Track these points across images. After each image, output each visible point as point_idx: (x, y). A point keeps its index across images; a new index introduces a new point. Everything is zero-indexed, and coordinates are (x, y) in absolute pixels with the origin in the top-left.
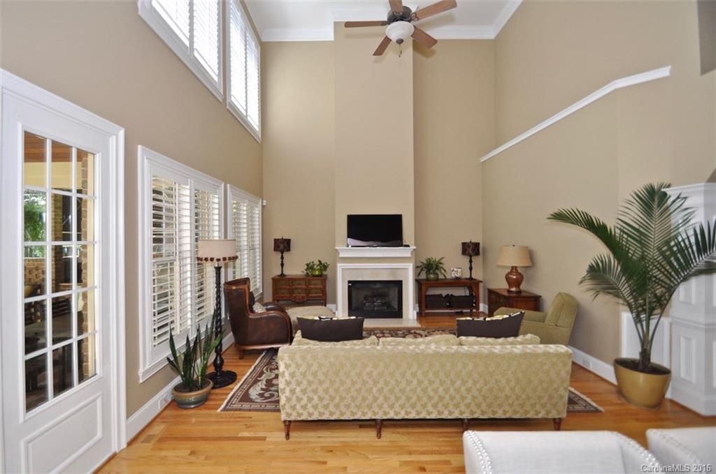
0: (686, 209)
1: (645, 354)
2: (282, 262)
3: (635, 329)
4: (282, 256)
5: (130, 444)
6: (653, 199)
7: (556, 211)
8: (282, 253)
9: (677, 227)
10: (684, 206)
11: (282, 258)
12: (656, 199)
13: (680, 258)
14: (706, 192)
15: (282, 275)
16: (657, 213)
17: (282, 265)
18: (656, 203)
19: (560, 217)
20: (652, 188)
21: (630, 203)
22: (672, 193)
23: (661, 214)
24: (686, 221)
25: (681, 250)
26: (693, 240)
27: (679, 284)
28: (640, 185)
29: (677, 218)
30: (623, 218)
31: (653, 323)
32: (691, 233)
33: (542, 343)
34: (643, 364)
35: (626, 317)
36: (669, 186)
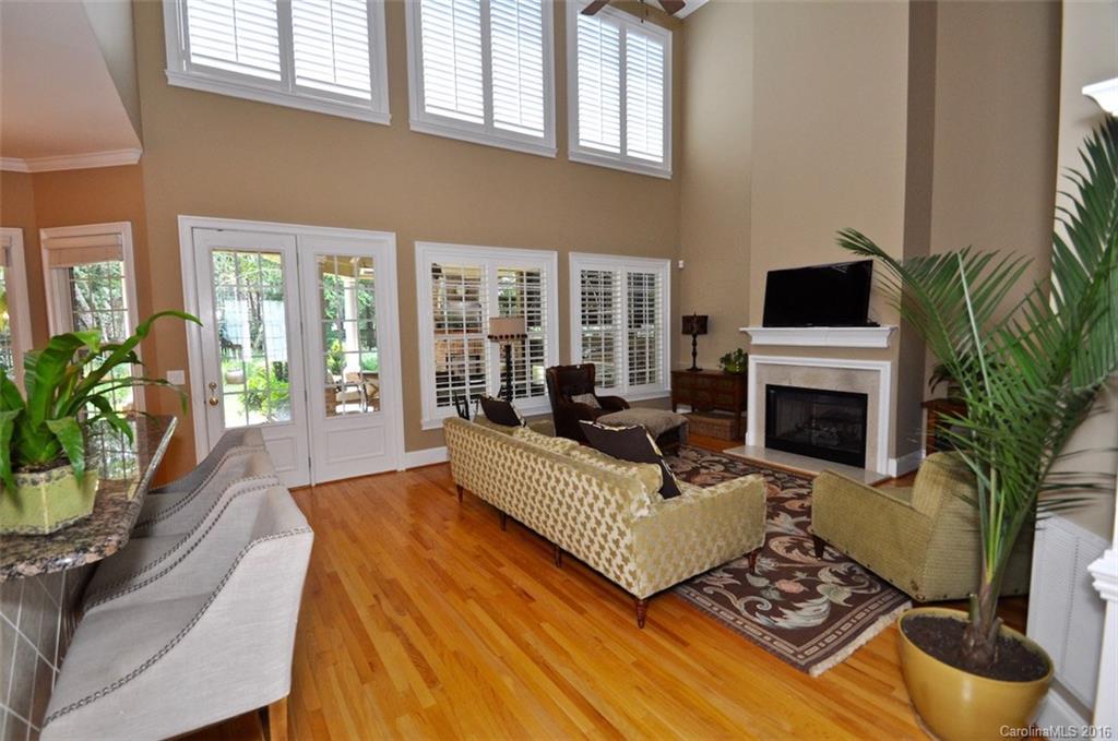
2: (694, 349)
4: (694, 341)
5: (408, 470)
8: (695, 336)
11: (695, 344)
13: (1086, 271)
15: (694, 368)
17: (694, 354)
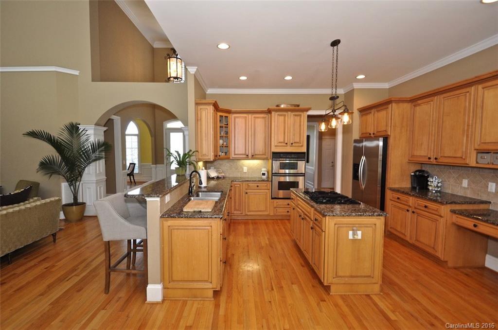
0: (87, 135)
1: (75, 198)
3: (70, 189)
6: (73, 129)
7: (31, 131)
9: (84, 143)
10: (86, 134)
12: (74, 129)
14: (95, 129)
16: (75, 135)
18: (75, 131)
19: (33, 134)
20: (73, 124)
21: (63, 130)
22: (81, 127)
23: (77, 136)
24: (87, 140)
25: (86, 152)
26: (90, 147)
27: (85, 167)
28: (67, 122)
29: (83, 138)
30: (61, 137)
31: (77, 184)
32: (90, 145)
33: (42, 199)
34: (76, 203)
35: (64, 185)
36: (79, 125)
